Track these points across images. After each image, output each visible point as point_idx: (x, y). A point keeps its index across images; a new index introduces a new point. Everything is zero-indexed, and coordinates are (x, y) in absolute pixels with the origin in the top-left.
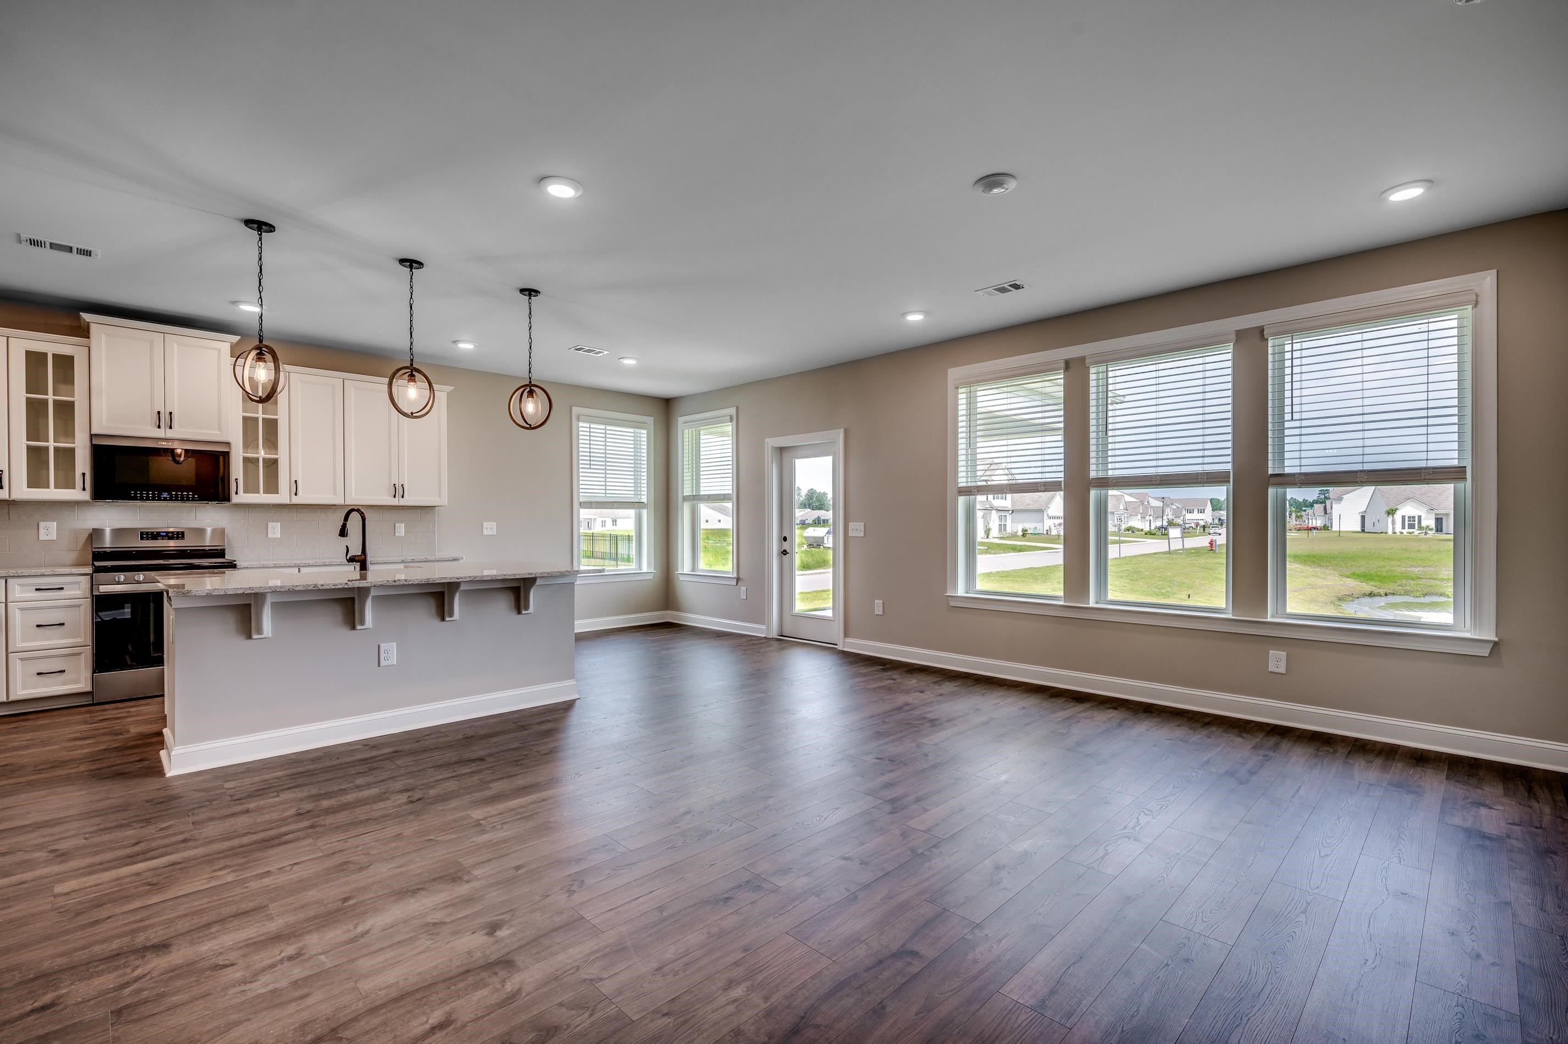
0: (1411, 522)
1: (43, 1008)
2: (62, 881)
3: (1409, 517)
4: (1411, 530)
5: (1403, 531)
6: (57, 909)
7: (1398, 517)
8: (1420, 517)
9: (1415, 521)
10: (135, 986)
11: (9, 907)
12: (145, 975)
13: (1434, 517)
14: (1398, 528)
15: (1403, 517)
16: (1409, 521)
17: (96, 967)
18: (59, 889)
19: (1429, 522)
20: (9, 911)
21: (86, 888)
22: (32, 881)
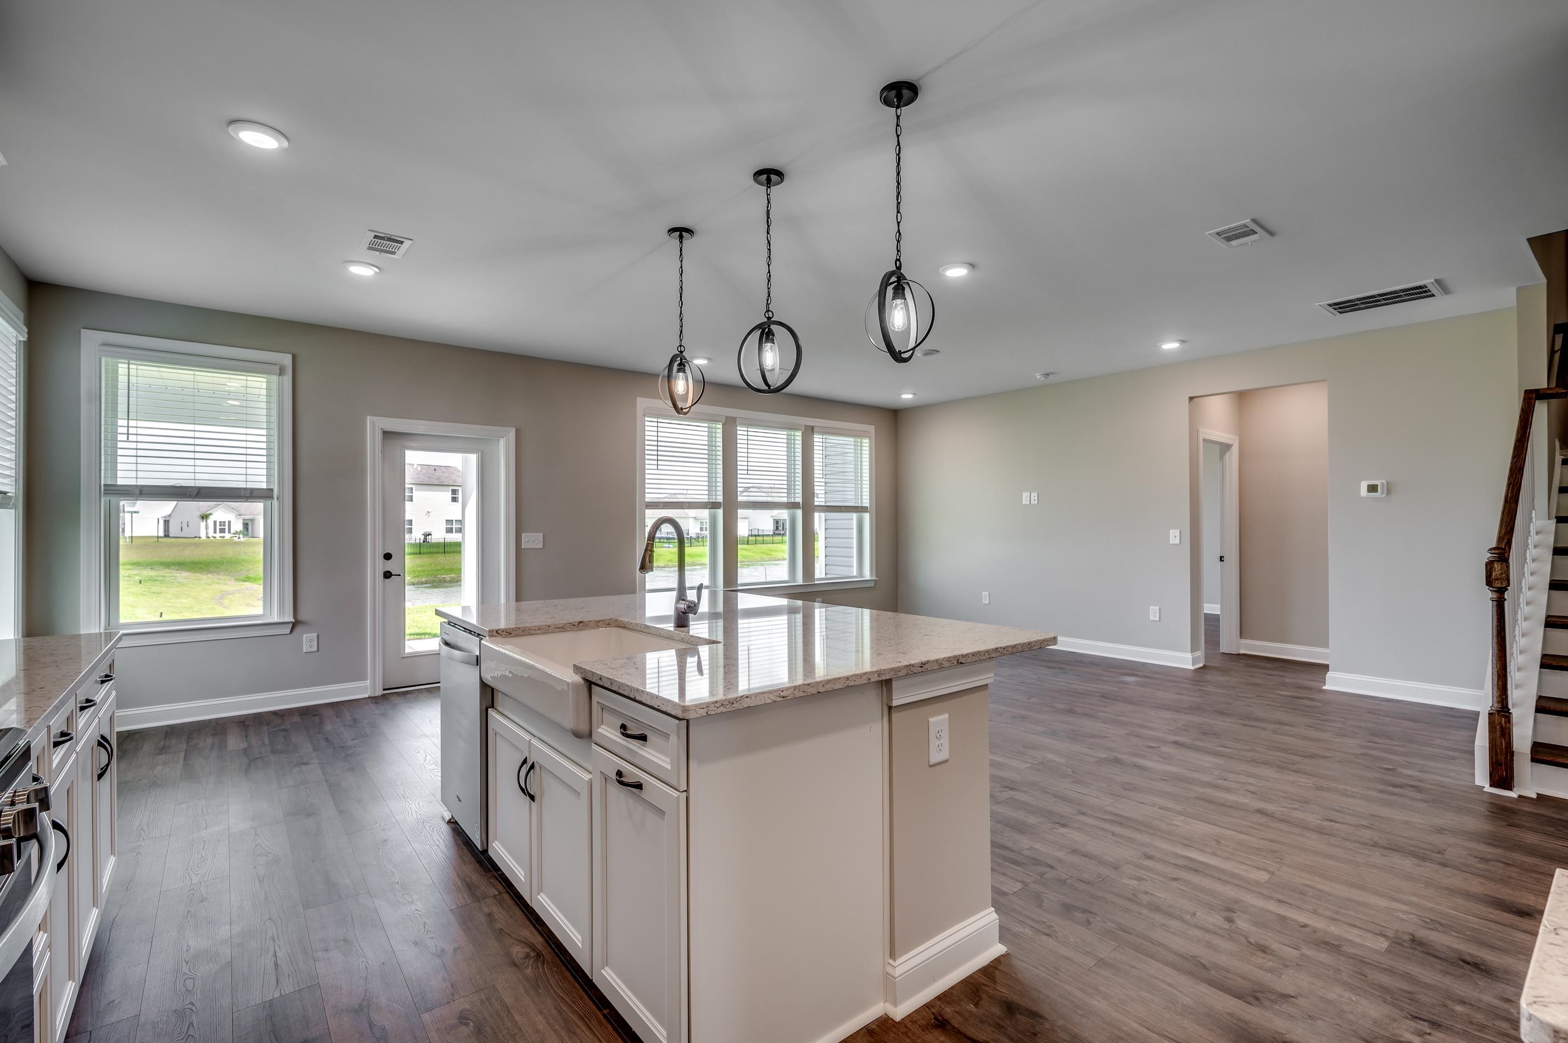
0: (223, 527)
1: (1332, 821)
2: (1258, 883)
3: (220, 522)
4: (222, 535)
5: (215, 535)
6: (1280, 863)
7: (210, 521)
8: (229, 522)
9: (224, 525)
10: (1290, 806)
11: (1304, 885)
12: (1281, 807)
13: (241, 521)
14: (211, 533)
15: (215, 522)
16: (220, 525)
17: (1295, 822)
18: (1263, 876)
19: (237, 526)
20: (1307, 882)
21: (1250, 865)
22: (1272, 898)
